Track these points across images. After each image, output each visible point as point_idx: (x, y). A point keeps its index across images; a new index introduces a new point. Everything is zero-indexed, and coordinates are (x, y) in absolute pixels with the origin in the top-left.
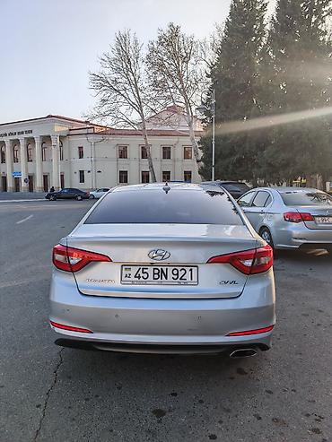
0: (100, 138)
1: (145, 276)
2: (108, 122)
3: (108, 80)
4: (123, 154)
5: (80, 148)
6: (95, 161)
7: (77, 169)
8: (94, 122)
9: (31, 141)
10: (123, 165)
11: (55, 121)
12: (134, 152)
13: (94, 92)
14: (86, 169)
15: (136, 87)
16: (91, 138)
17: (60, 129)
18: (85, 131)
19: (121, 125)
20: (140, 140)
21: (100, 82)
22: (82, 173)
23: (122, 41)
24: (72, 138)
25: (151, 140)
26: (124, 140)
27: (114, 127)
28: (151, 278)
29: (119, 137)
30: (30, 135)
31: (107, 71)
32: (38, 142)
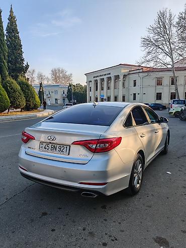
0: (146, 74)
1: (48, 148)
2: (151, 64)
3: (152, 40)
4: (159, 83)
5: (135, 81)
6: (142, 87)
7: (132, 92)
8: (143, 65)
9: (109, 79)
10: (159, 89)
11: (122, 67)
12: (166, 81)
13: (143, 49)
14: (137, 93)
15: (169, 42)
16: (141, 75)
17: (125, 71)
18: (138, 71)
19: (159, 66)
20: (171, 74)
21: (147, 42)
22: (135, 94)
23: (162, 16)
24: (131, 76)
25: (177, 74)
26: (160, 74)
27: (155, 67)
28: (50, 150)
29: (157, 73)
30: (109, 76)
31: (152, 35)
32: (113, 79)
